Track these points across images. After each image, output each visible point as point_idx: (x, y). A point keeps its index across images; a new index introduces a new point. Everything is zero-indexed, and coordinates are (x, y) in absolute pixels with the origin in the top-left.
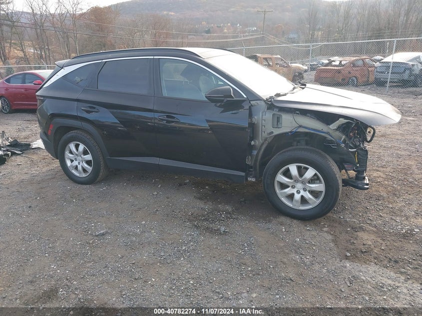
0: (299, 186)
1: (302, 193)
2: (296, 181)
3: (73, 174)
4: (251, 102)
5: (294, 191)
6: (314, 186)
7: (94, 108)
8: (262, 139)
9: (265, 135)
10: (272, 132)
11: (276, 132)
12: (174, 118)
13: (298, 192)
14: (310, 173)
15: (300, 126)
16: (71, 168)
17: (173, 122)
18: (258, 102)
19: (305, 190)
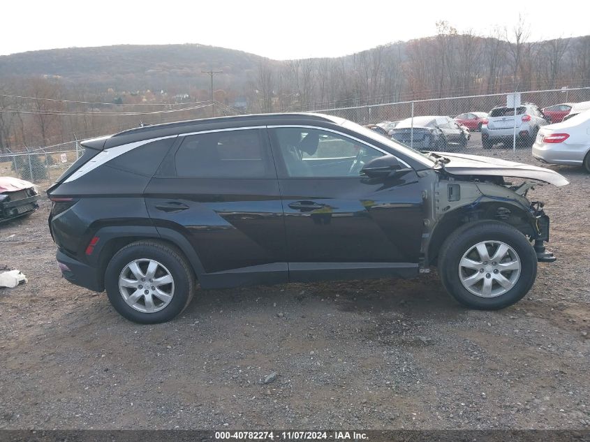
0: (489, 268)
1: (493, 276)
2: (486, 263)
3: (133, 309)
4: (419, 173)
5: (483, 275)
6: (507, 265)
7: (179, 204)
8: (435, 217)
9: (440, 212)
10: (449, 207)
11: (454, 206)
12: (312, 203)
13: (489, 276)
14: (503, 249)
15: (484, 196)
16: (132, 302)
17: (313, 209)
18: (427, 171)
19: (496, 272)
